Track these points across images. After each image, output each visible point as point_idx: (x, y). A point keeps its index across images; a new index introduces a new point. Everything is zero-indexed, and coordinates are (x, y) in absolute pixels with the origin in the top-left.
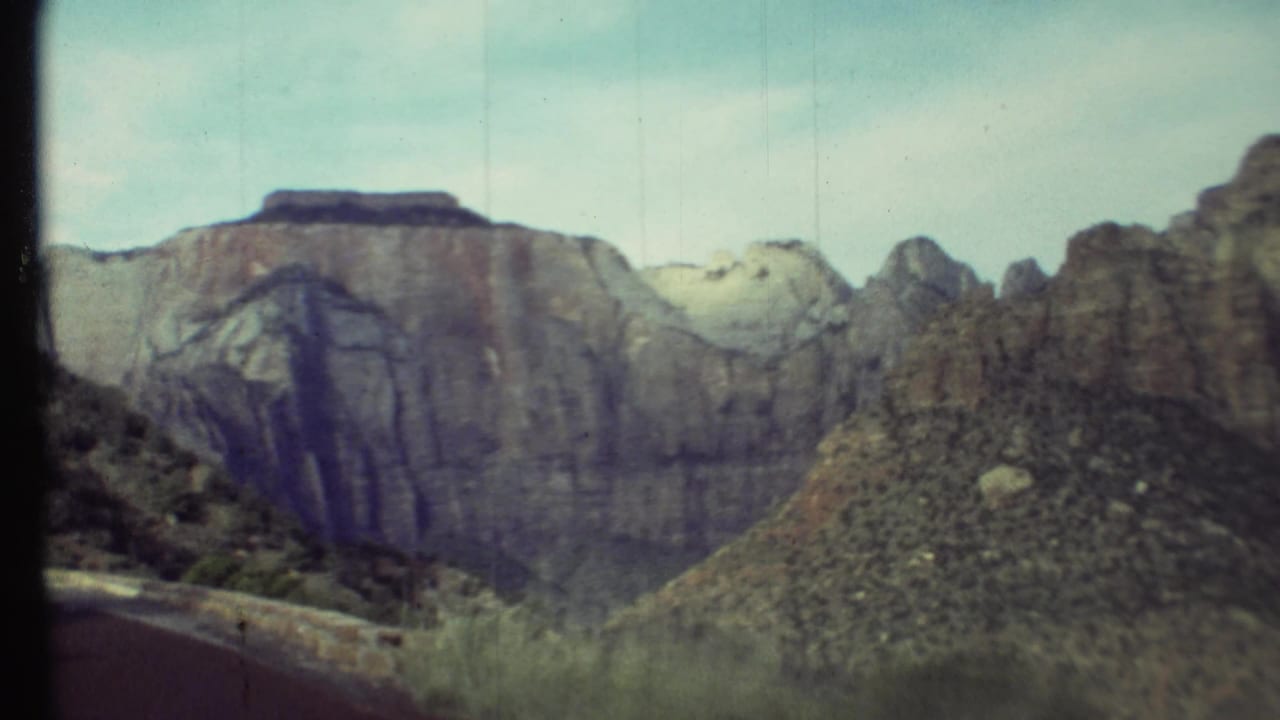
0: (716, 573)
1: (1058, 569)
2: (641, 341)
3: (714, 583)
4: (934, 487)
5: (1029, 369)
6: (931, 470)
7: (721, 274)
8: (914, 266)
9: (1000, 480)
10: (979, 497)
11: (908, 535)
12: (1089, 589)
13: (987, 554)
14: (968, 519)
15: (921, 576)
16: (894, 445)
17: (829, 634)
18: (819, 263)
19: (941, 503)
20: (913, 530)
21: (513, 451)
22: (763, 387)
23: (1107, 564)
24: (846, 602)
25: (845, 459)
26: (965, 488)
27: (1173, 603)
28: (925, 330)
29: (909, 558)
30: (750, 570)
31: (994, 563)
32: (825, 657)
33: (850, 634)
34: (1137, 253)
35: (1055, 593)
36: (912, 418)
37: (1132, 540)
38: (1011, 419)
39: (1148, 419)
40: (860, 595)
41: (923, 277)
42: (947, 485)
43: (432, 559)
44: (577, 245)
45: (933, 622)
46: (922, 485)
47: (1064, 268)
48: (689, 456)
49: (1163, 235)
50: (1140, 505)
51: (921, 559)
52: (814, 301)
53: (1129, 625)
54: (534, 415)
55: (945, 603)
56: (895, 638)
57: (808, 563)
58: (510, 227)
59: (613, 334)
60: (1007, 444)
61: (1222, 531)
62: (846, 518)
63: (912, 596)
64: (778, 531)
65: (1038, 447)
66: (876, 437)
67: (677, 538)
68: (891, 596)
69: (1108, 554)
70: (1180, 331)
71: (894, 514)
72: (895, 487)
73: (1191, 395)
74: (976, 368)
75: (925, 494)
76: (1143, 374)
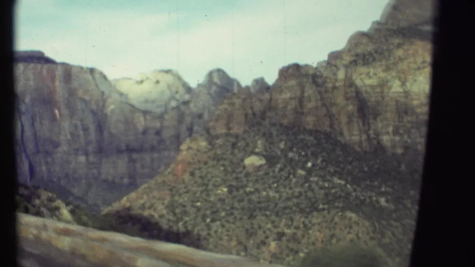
0: (142, 194)
1: (277, 196)
2: (112, 107)
3: (142, 198)
4: (227, 163)
5: (264, 119)
6: (225, 157)
7: (142, 82)
8: (216, 79)
9: (252, 161)
10: (244, 167)
11: (216, 181)
12: (290, 203)
13: (248, 189)
14: (240, 175)
15: (222, 197)
16: (210, 147)
17: (187, 219)
18: (179, 78)
19: (229, 169)
20: (219, 179)
21: (64, 148)
22: (158, 124)
23: (296, 194)
24: (193, 206)
25: (191, 152)
26: (239, 164)
27: (324, 209)
28: (222, 103)
29: (217, 190)
30: (155, 193)
31: (251, 193)
32: (186, 227)
33: (195, 218)
34: (306, 75)
35: (276, 205)
36: (217, 137)
37: (307, 185)
38: (257, 138)
39: (312, 138)
40: (199, 204)
41: (219, 83)
42: (231, 162)
43: (38, 188)
44: (88, 71)
45: (227, 215)
46: (221, 162)
47: (277, 81)
48: (130, 150)
49: (316, 68)
50: (309, 172)
51: (222, 190)
52: (177, 92)
53: (307, 217)
54: (72, 134)
55: (232, 208)
56: (213, 221)
57: (178, 191)
58: (63, 64)
59: (101, 104)
60: (255, 147)
61: (343, 182)
62: (192, 174)
63: (219, 205)
64: (166, 179)
65: (268, 149)
66: (203, 144)
67: (126, 181)
68: (210, 205)
69: (297, 190)
70: (324, 105)
71: (211, 173)
72: (211, 163)
73: (328, 129)
74: (242, 118)
75: (223, 165)
76: (310, 121)
